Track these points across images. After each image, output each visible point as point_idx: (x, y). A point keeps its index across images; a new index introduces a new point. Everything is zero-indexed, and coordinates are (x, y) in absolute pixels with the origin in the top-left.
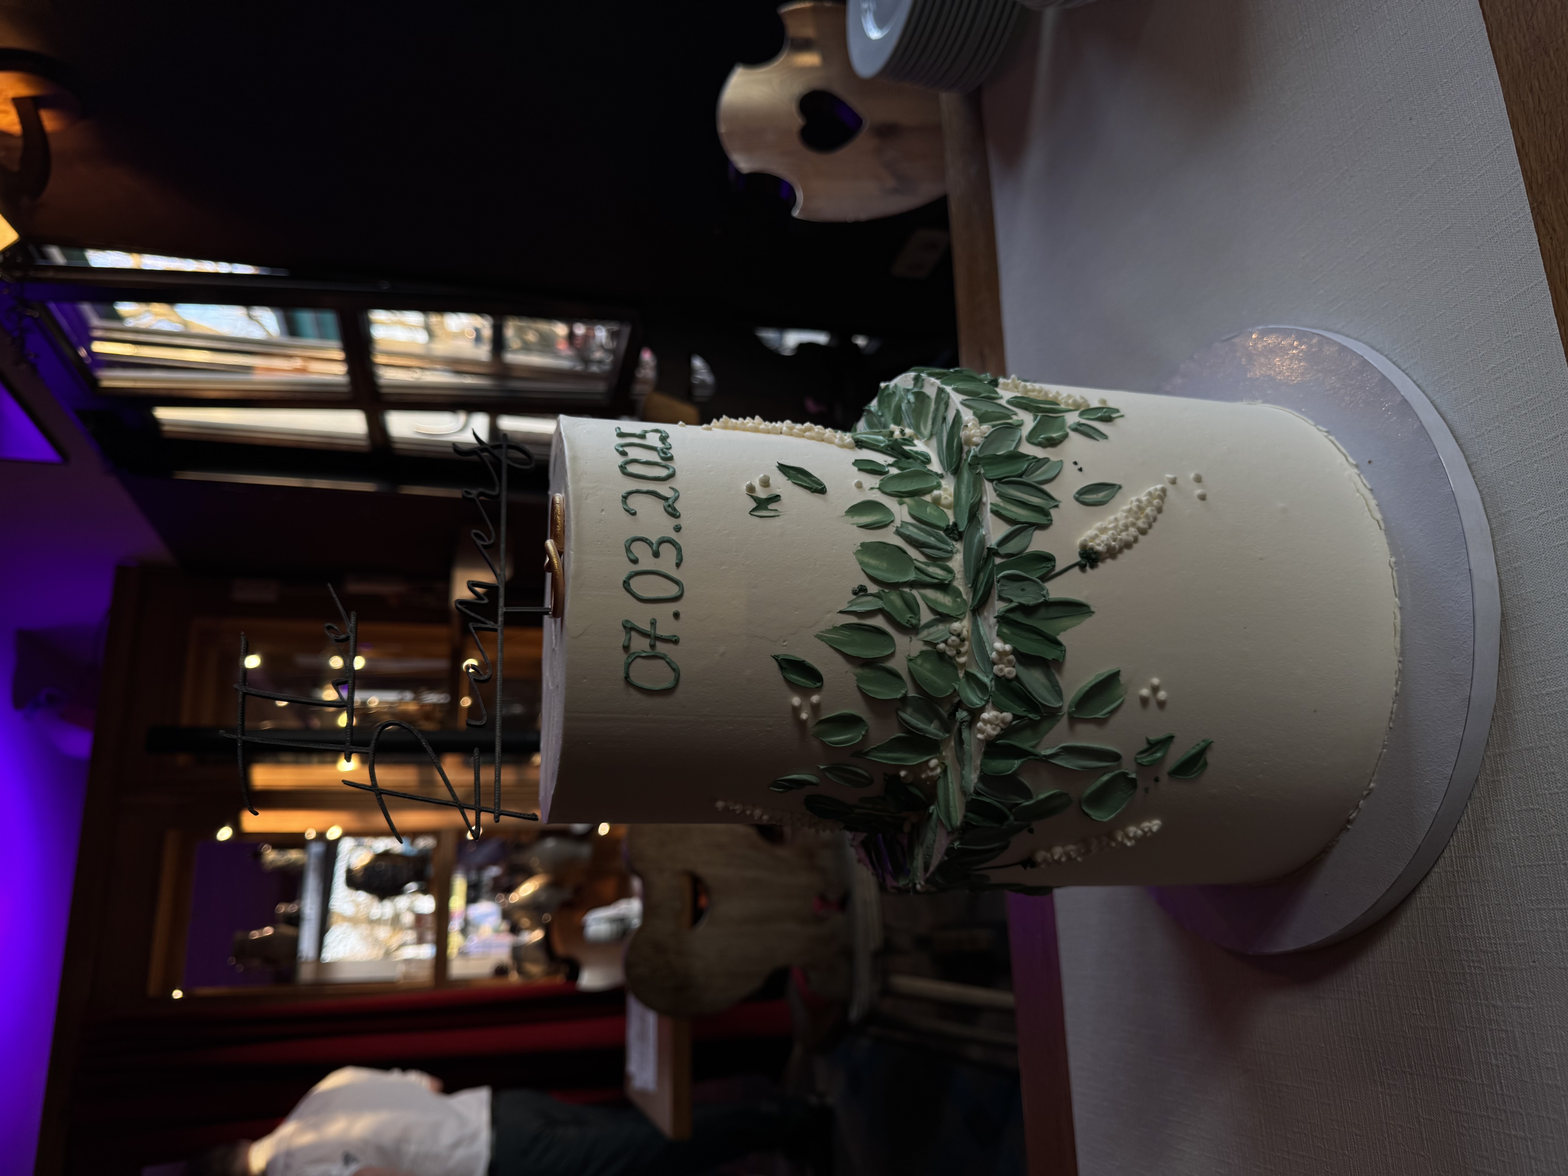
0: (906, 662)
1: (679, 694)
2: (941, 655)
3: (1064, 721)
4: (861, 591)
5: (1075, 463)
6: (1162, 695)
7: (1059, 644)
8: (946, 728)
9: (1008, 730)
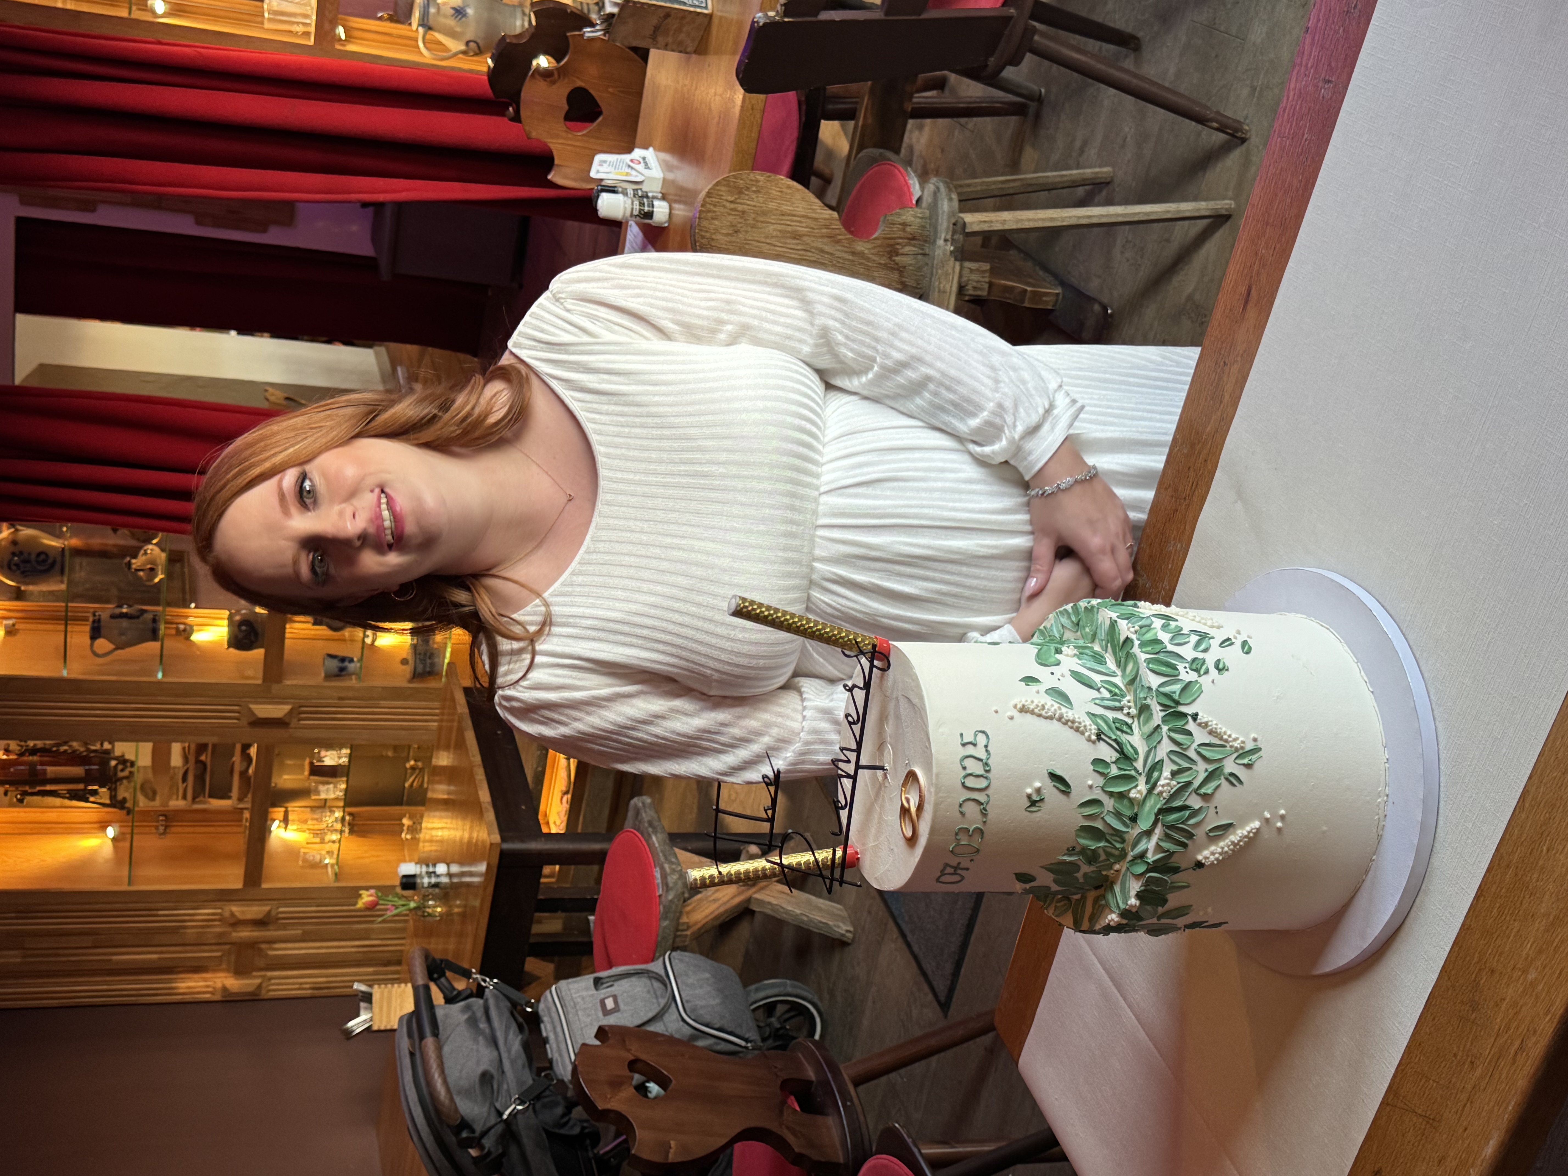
5: (1216, 808)
7: (1165, 898)
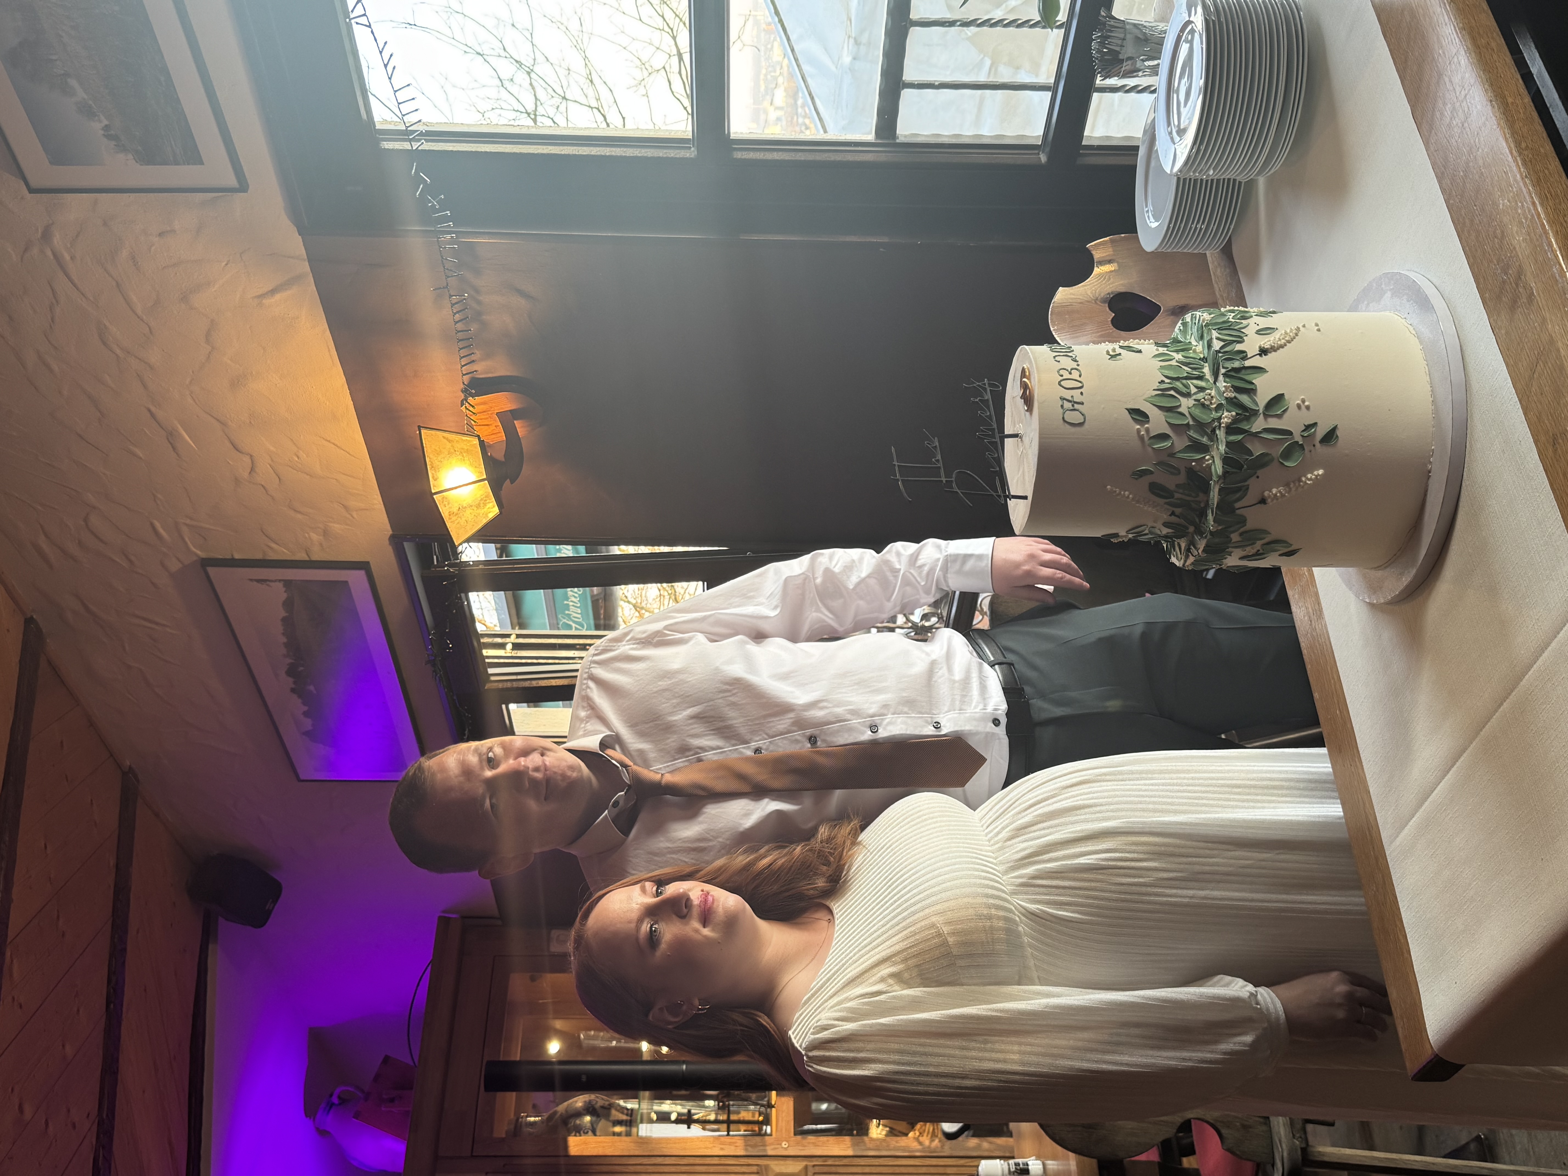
0: (1187, 410)
1: (1086, 425)
2: (1203, 405)
3: (1262, 416)
4: (1162, 382)
5: (1256, 323)
6: (1307, 403)
7: (1253, 384)
8: (1211, 440)
9: (1235, 421)
